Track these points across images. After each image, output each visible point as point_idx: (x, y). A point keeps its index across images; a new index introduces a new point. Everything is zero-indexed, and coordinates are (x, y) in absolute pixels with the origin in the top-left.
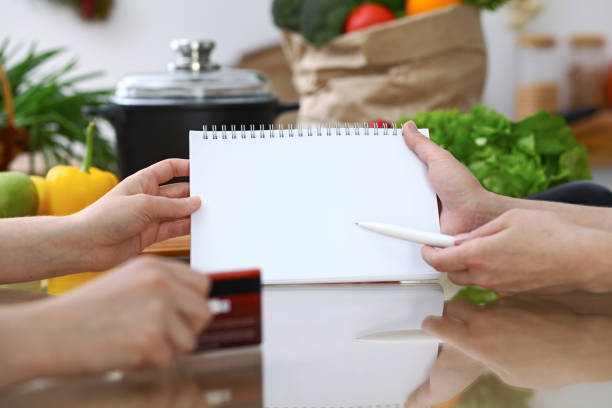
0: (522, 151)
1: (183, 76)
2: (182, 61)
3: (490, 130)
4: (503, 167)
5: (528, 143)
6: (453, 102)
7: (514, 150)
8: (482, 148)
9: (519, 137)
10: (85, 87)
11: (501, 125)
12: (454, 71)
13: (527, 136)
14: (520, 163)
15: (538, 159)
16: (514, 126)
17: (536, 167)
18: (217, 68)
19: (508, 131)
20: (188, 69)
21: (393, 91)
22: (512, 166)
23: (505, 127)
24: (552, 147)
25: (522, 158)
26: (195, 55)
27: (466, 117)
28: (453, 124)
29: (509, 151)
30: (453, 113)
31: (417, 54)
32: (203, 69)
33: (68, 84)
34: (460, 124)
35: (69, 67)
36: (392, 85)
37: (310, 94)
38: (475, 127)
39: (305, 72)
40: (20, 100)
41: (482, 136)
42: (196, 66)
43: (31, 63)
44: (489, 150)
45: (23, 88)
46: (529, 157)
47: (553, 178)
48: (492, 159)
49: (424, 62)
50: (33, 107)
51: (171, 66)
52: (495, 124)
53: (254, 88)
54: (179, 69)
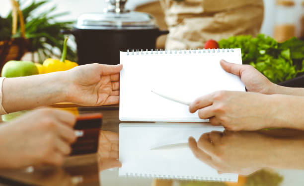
0: (283, 57)
1: (111, 15)
2: (111, 7)
3: (267, 46)
4: (273, 65)
5: (287, 53)
6: (247, 32)
7: (279, 57)
8: (263, 56)
9: (282, 50)
10: (61, 20)
11: (273, 43)
12: (248, 16)
13: (286, 50)
14: (282, 63)
15: (291, 62)
16: (279, 45)
17: (290, 66)
18: (128, 11)
19: (276, 47)
20: (114, 11)
21: (216, 26)
22: (278, 65)
23: (275, 45)
24: (298, 56)
25: (283, 61)
26: (118, 5)
27: (255, 40)
28: (248, 43)
29: (276, 57)
30: (248, 37)
31: (229, 7)
32: (122, 12)
33: (51, 18)
34: (252, 43)
35: (53, 9)
36: (216, 22)
37: (174, 26)
38: (260, 45)
39: (172, 15)
40: (28, 25)
41: (263, 49)
42: (118, 10)
43: (33, 7)
44: (266, 56)
45: (29, 19)
46: (287, 60)
47: (299, 71)
48: (268, 61)
49: (233, 11)
50: (34, 29)
51: (105, 10)
52: (270, 43)
53: (147, 22)
54: (109, 11)
